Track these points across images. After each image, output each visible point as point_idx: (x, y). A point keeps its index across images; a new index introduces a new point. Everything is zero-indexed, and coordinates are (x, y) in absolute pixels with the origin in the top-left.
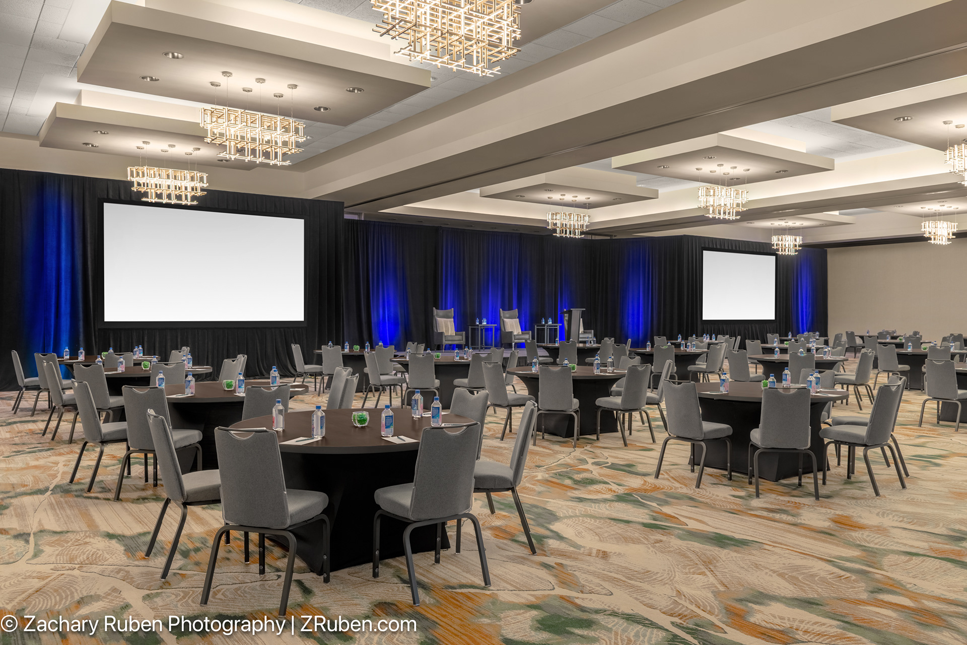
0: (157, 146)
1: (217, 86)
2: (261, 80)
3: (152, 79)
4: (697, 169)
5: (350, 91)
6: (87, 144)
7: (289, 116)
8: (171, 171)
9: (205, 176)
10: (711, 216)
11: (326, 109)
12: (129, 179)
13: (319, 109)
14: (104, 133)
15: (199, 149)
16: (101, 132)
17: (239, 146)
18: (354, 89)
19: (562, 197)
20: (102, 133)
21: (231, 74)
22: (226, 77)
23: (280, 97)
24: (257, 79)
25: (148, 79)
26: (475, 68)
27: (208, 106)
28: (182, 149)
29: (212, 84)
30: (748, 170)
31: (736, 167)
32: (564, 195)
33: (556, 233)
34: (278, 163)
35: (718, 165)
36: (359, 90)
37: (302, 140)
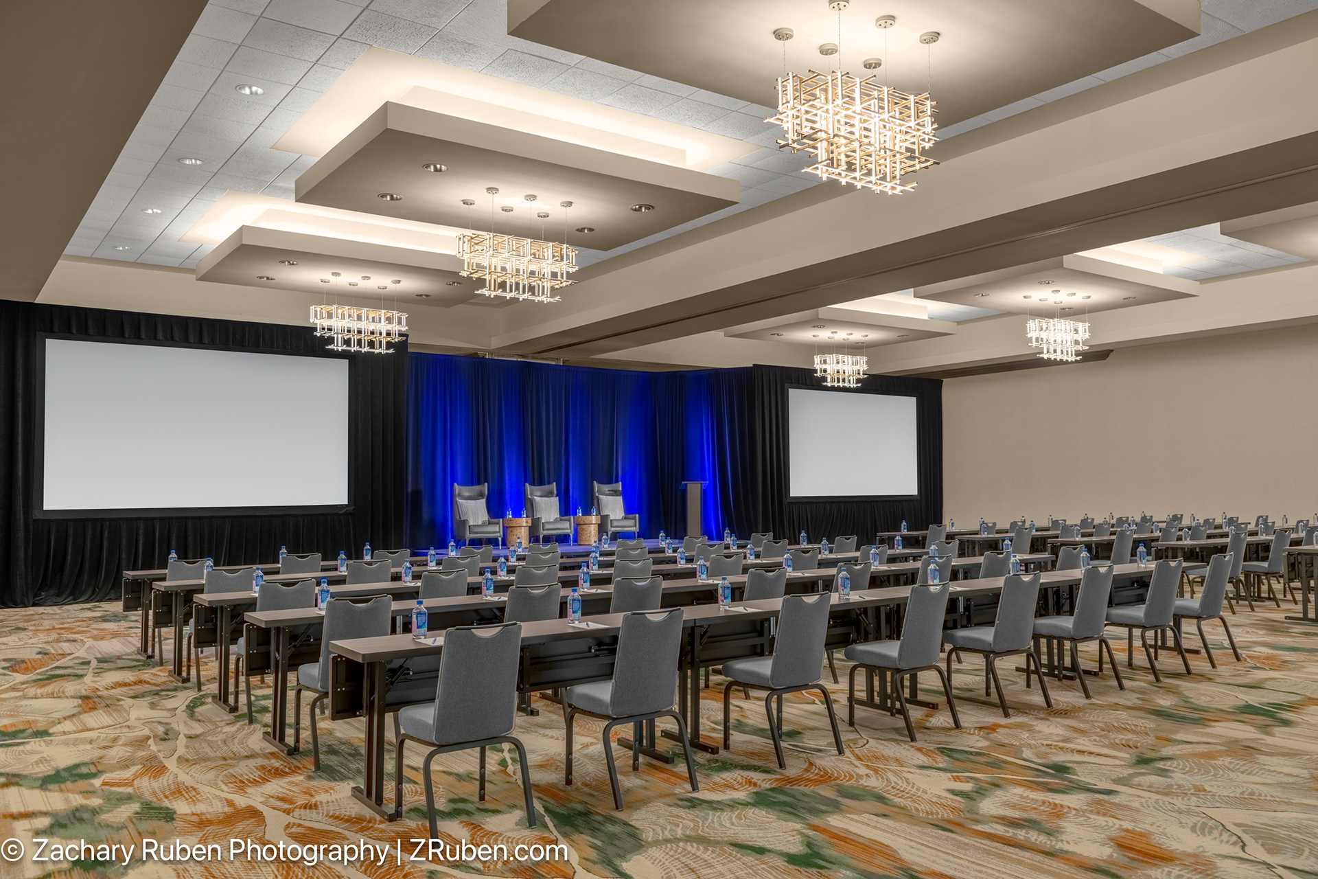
0: (348, 279)
1: (471, 204)
2: (532, 197)
3: (392, 198)
4: (1025, 297)
5: (636, 210)
6: (261, 278)
7: (562, 242)
8: (364, 311)
9: (404, 316)
10: (1046, 357)
11: (591, 230)
12: (311, 321)
13: (582, 230)
14: (293, 264)
15: (399, 282)
16: (289, 262)
17: (499, 280)
18: (640, 207)
19: (832, 335)
20: (290, 264)
21: (497, 190)
22: (491, 195)
23: (545, 216)
24: (526, 196)
25: (388, 198)
26: (889, 185)
27: (469, 232)
28: (379, 282)
29: (465, 202)
30: (1089, 297)
31: (1075, 294)
32: (836, 332)
33: (826, 381)
34: (545, 299)
35: (1053, 291)
36: (648, 207)
37: (574, 270)
